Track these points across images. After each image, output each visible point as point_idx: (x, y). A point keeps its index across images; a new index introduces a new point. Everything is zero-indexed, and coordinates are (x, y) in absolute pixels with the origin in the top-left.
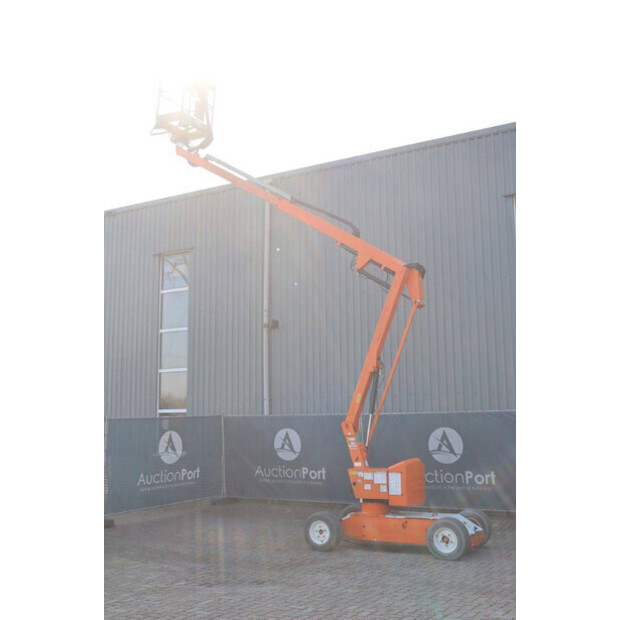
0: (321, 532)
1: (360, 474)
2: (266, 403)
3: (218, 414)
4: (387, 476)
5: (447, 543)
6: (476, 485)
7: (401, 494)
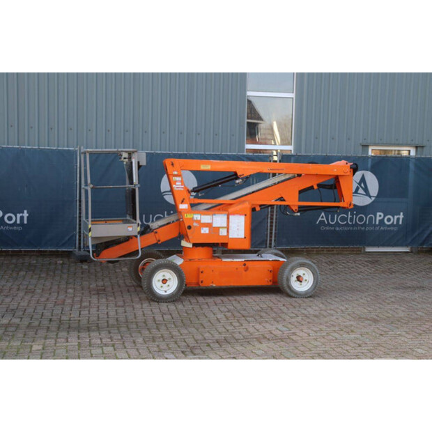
0: (164, 281)
4: (228, 218)
5: (301, 282)
7: (243, 237)
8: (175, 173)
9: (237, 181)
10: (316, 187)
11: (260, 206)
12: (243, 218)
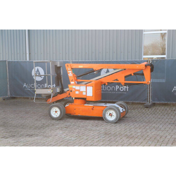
0: (56, 112)
1: (74, 87)
2: (28, 55)
3: (5, 60)
4: (86, 88)
5: (111, 116)
6: (120, 91)
7: (92, 96)
8: (69, 69)
9: (95, 72)
10: (133, 74)
11: (108, 83)
12: (91, 88)
